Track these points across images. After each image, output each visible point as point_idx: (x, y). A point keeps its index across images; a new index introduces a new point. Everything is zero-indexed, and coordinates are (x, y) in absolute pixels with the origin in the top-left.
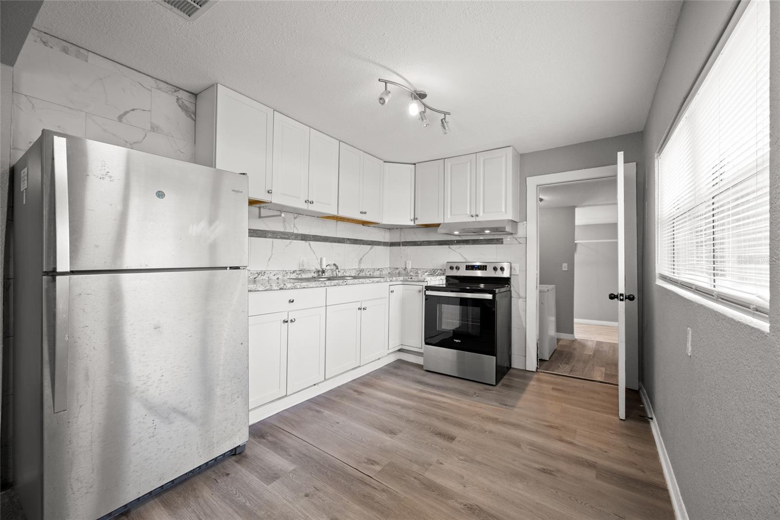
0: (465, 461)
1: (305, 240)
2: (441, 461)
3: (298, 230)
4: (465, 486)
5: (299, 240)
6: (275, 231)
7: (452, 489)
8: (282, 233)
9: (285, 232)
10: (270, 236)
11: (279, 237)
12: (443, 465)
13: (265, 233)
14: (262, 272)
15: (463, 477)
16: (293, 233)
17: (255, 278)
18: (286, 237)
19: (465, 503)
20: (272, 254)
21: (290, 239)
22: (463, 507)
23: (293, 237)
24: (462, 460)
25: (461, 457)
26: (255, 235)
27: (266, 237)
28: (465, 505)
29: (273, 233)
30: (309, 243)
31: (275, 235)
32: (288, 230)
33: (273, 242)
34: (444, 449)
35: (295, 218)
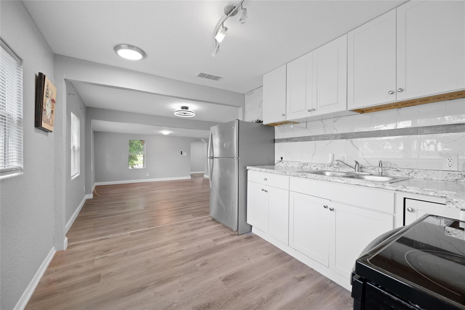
0: (170, 305)
1: (346, 138)
2: (181, 292)
3: (337, 130)
4: (155, 293)
5: (339, 139)
6: (317, 135)
7: (160, 287)
8: (323, 136)
9: (326, 135)
10: (314, 139)
11: (320, 139)
12: (178, 292)
13: (310, 138)
14: (306, 164)
15: (161, 296)
16: (333, 134)
17: (302, 167)
18: (326, 138)
19: (148, 287)
20: (315, 152)
21: (330, 140)
22: (148, 286)
23: (332, 137)
24: (172, 304)
25: (175, 305)
26: (304, 140)
27: (311, 141)
28: (147, 287)
29: (316, 137)
30: (351, 141)
31: (317, 138)
32: (328, 132)
33: (315, 143)
34: (190, 299)
35: (334, 122)
